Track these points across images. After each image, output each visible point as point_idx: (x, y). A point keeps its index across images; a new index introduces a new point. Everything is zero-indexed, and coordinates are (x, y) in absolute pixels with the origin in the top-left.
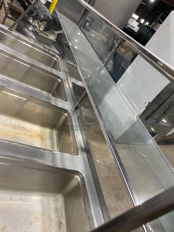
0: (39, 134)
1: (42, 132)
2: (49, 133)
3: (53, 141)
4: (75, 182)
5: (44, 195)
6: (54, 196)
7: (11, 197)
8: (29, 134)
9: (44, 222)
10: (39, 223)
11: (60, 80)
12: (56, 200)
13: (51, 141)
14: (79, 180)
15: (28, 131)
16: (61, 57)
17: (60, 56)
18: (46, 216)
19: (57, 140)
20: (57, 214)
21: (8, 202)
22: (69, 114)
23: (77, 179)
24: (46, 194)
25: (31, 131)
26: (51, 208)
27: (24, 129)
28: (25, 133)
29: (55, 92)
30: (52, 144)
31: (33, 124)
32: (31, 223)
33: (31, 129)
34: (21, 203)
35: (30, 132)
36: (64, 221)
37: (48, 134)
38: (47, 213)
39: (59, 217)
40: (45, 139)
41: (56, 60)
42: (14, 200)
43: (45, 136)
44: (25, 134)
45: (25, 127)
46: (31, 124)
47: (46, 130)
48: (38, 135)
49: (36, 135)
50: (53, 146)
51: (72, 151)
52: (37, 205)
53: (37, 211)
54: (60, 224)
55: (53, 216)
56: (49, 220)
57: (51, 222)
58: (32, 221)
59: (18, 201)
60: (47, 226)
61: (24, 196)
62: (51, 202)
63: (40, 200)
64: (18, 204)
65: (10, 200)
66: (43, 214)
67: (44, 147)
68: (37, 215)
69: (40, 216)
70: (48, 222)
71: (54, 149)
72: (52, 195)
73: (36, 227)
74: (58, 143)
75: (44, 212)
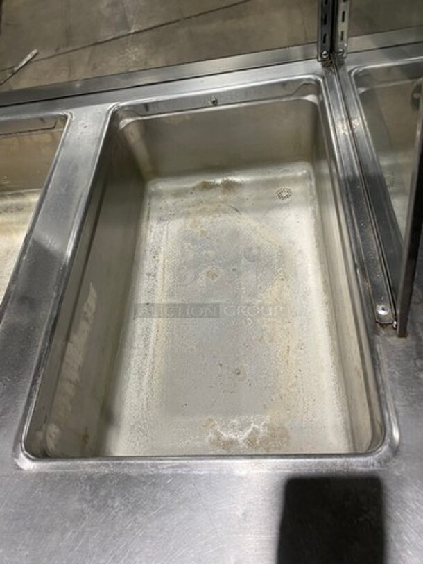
5: (148, 217)
6: (150, 197)
7: (149, 275)
9: (202, 212)
12: (159, 195)
14: (131, 120)
18: (191, 210)
21: (159, 278)
23: (128, 124)
24: (146, 213)
26: (174, 204)
34: (161, 257)
36: (200, 179)
38: (186, 209)
39: (194, 188)
42: (156, 268)
50: (14, 207)
51: (46, 137)
52: (168, 228)
53: (180, 226)
54: (206, 187)
55: (191, 199)
56: (198, 204)
57: (202, 202)
58: (200, 233)
59: (158, 261)
60: (209, 207)
61: (148, 253)
62: (162, 204)
63: (159, 223)
64: (164, 261)
65: (154, 276)
66: (188, 214)
67: (16, 227)
68: (188, 225)
69: (190, 220)
70: (202, 206)
71: (24, 205)
72: (147, 201)
73: (210, 225)
74: (7, 193)
75: (183, 214)
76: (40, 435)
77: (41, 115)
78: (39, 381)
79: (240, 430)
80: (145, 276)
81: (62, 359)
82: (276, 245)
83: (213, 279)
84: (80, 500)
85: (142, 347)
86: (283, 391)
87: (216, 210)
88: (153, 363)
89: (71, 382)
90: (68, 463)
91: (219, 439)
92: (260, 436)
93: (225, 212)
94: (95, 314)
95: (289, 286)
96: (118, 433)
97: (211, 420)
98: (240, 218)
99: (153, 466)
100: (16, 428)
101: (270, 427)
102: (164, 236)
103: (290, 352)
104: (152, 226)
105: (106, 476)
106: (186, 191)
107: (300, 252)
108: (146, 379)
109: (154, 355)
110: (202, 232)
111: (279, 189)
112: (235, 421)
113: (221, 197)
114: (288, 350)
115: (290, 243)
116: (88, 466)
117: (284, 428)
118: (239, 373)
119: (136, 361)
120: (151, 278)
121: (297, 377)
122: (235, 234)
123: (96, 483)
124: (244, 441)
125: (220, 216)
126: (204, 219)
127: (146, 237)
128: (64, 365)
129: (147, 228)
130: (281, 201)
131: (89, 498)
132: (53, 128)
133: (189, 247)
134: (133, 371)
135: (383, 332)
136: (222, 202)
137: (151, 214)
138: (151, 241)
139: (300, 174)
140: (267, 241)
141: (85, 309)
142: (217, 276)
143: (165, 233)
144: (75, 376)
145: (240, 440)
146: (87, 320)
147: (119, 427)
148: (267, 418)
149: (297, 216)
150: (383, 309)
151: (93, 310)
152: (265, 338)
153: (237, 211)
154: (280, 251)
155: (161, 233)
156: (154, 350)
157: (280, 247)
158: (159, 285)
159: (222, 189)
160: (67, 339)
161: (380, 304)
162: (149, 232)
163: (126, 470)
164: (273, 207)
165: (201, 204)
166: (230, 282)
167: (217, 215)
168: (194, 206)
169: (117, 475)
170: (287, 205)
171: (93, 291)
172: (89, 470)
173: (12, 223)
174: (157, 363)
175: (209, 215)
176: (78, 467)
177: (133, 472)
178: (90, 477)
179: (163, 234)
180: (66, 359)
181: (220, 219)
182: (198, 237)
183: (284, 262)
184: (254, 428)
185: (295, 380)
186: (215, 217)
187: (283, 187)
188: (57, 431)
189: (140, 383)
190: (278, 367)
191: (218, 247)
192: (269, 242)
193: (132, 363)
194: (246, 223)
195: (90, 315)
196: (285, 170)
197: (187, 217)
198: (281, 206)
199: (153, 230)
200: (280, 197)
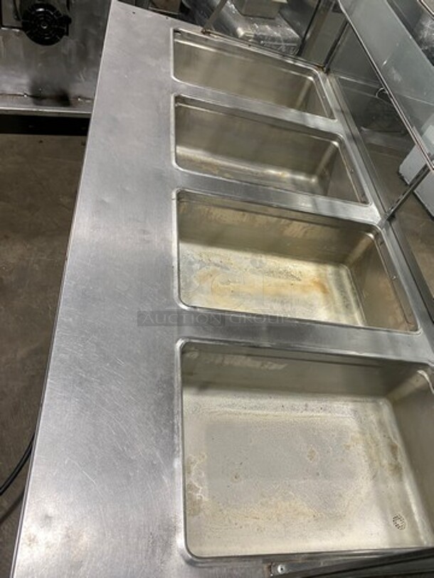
0: (317, 279)
1: (320, 275)
2: (332, 274)
3: (346, 292)
4: (417, 381)
5: (356, 401)
6: (373, 402)
7: (306, 406)
8: (299, 283)
9: (367, 446)
10: (360, 448)
11: (336, 143)
12: (378, 409)
13: (342, 291)
14: (427, 378)
15: (295, 277)
16: (325, 69)
17: (322, 68)
18: (368, 436)
19: (353, 288)
20: (384, 432)
21: (305, 413)
22: (378, 235)
23: (424, 377)
24: (358, 399)
25: (301, 278)
26: (372, 421)
27: (289, 275)
28: (293, 282)
29: (327, 173)
30: (345, 297)
31: (300, 262)
32: (348, 447)
33: (300, 272)
34: (322, 414)
35: (300, 280)
36: (399, 443)
37: (331, 277)
38: (368, 431)
39: (389, 438)
40: (330, 290)
41: (312, 82)
42: (313, 410)
43: (328, 282)
44: (292, 285)
45: (289, 270)
46: (296, 261)
47: (326, 270)
48: (315, 282)
49: (313, 284)
50: (348, 303)
51: (401, 319)
52: (349, 418)
53: (351, 427)
54: (393, 449)
55: (379, 436)
56: (375, 442)
57: (377, 445)
58: (348, 444)
59: (319, 412)
60: (373, 451)
61: (325, 404)
62: (370, 412)
63: (352, 410)
64: (319, 416)
65: (306, 410)
66: (363, 433)
67: (332, 307)
68: (353, 434)
69: (358, 436)
70: (373, 445)
71: (351, 309)
72: (370, 400)
73: (356, 453)
74: (358, 297)
75: (362, 429)
76: (193, 349)
77: (414, 312)
78: (222, 344)
79: (198, 480)
80: (305, 403)
81: (235, 354)
82: (346, 511)
83: (308, 456)
84: (161, 375)
85: (251, 405)
86: (225, 512)
87: (371, 458)
88: (240, 413)
89: (223, 361)
90: (179, 366)
91: (192, 463)
92: (194, 494)
93: (371, 465)
94: (268, 369)
95: (309, 522)
96: (194, 394)
97: (203, 457)
98: (367, 478)
99: (178, 412)
100: (196, 336)
101: (200, 501)
102: (341, 415)
103: (255, 520)
104: (347, 405)
105: (173, 386)
106: (386, 431)
107: (343, 535)
108: (228, 409)
109: (245, 414)
110: (349, 446)
111: (403, 517)
112: (203, 475)
113: (385, 462)
114: (256, 518)
115: (350, 525)
116: (178, 377)
117: (199, 512)
118: (236, 477)
119: (240, 401)
120: (304, 408)
121: (236, 524)
122: (351, 475)
123: (170, 382)
124: (191, 482)
125: (366, 461)
126: (361, 447)
127: (338, 401)
128: (232, 356)
129: (345, 401)
130: (390, 518)
131: (163, 379)
132: (407, 322)
133: (333, 436)
134: (234, 401)
135: (265, 566)
136: (380, 464)
137: (359, 404)
138: (335, 406)
139: (422, 538)
140: (349, 503)
141: (270, 363)
142: (311, 459)
143: (344, 416)
144: (227, 362)
145: (191, 479)
146: (262, 365)
147: (198, 394)
148: (205, 499)
149: (378, 534)
150: (282, 569)
151: (270, 368)
152: (264, 500)
153: (374, 477)
154: (340, 516)
155: (343, 413)
156: (249, 414)
157: (344, 516)
158: (299, 414)
159: (394, 463)
160: (248, 355)
161: (286, 567)
162: (343, 403)
163: (176, 397)
164: (383, 509)
165: (374, 445)
166: (307, 470)
167: (366, 459)
168: (372, 437)
169: (173, 393)
170: (388, 525)
171: (282, 367)
172: (176, 378)
173: (334, 303)
174: (240, 417)
175: (365, 451)
176: (177, 371)
177: (175, 401)
178: (172, 378)
179: (342, 413)
180: (236, 357)
181: (363, 461)
182: (344, 443)
183: (330, 518)
184: (199, 489)
185: (234, 522)
186: (364, 456)
187: (406, 521)
188: (195, 357)
189: (225, 406)
190: (242, 509)
191: (337, 460)
192: (348, 506)
193: (239, 399)
194: (364, 485)
195: (266, 366)
196: (423, 524)
197: (360, 433)
198: (386, 518)
199: (345, 406)
200: (396, 518)
